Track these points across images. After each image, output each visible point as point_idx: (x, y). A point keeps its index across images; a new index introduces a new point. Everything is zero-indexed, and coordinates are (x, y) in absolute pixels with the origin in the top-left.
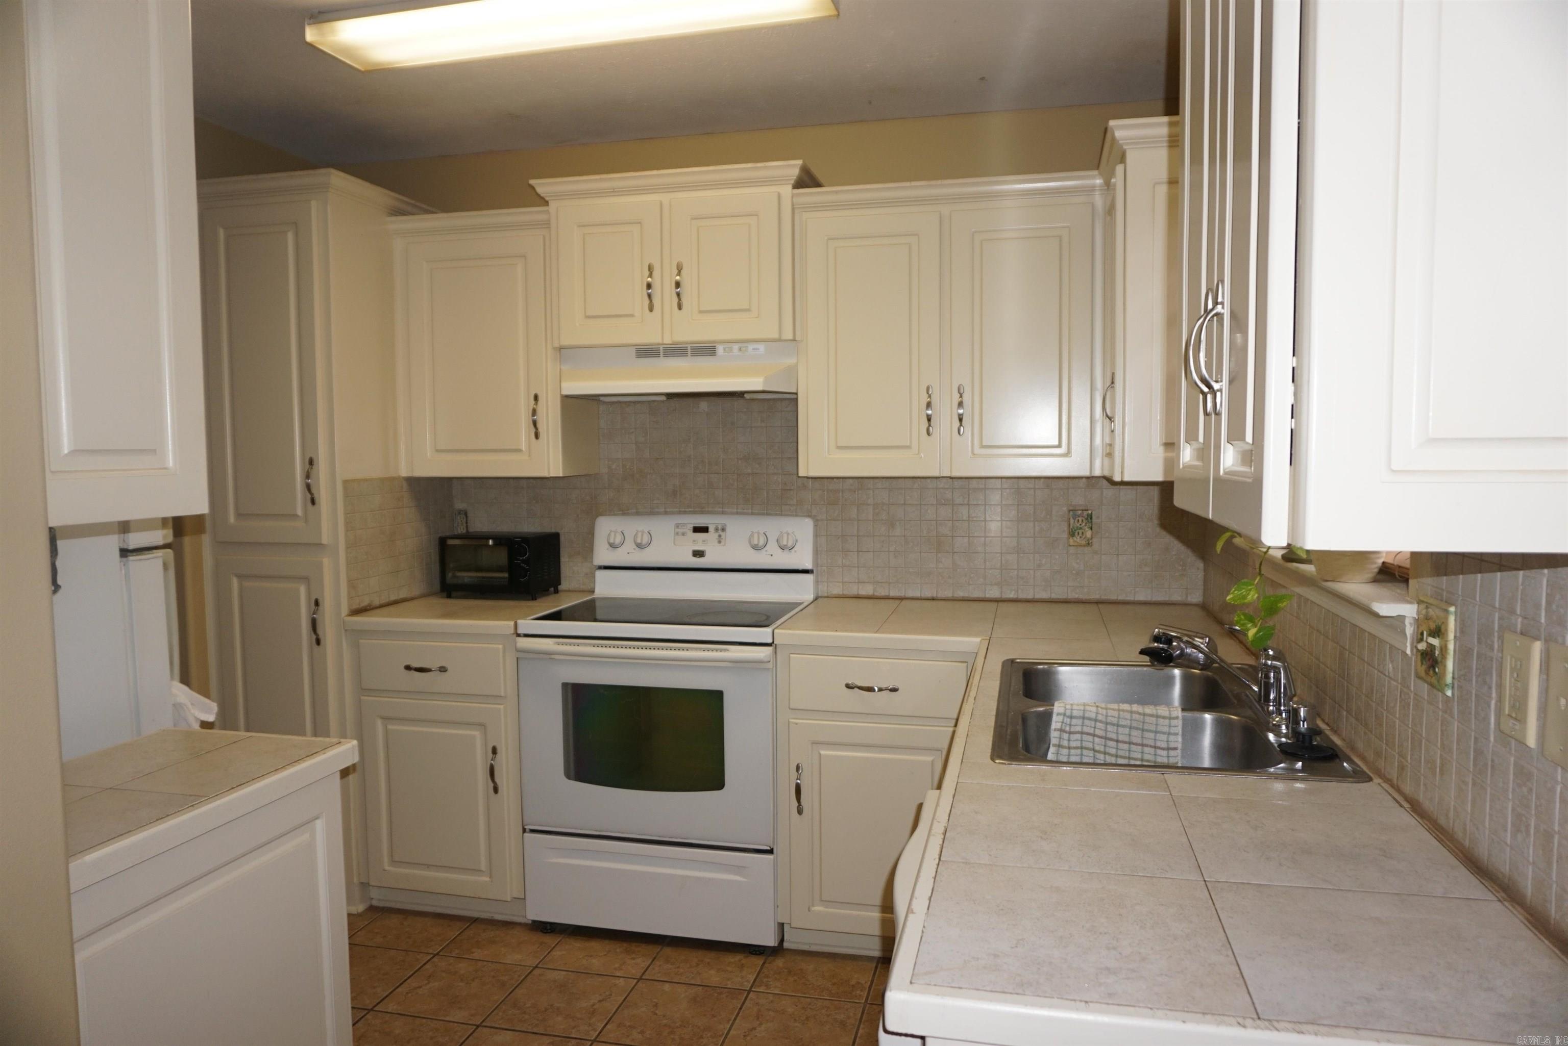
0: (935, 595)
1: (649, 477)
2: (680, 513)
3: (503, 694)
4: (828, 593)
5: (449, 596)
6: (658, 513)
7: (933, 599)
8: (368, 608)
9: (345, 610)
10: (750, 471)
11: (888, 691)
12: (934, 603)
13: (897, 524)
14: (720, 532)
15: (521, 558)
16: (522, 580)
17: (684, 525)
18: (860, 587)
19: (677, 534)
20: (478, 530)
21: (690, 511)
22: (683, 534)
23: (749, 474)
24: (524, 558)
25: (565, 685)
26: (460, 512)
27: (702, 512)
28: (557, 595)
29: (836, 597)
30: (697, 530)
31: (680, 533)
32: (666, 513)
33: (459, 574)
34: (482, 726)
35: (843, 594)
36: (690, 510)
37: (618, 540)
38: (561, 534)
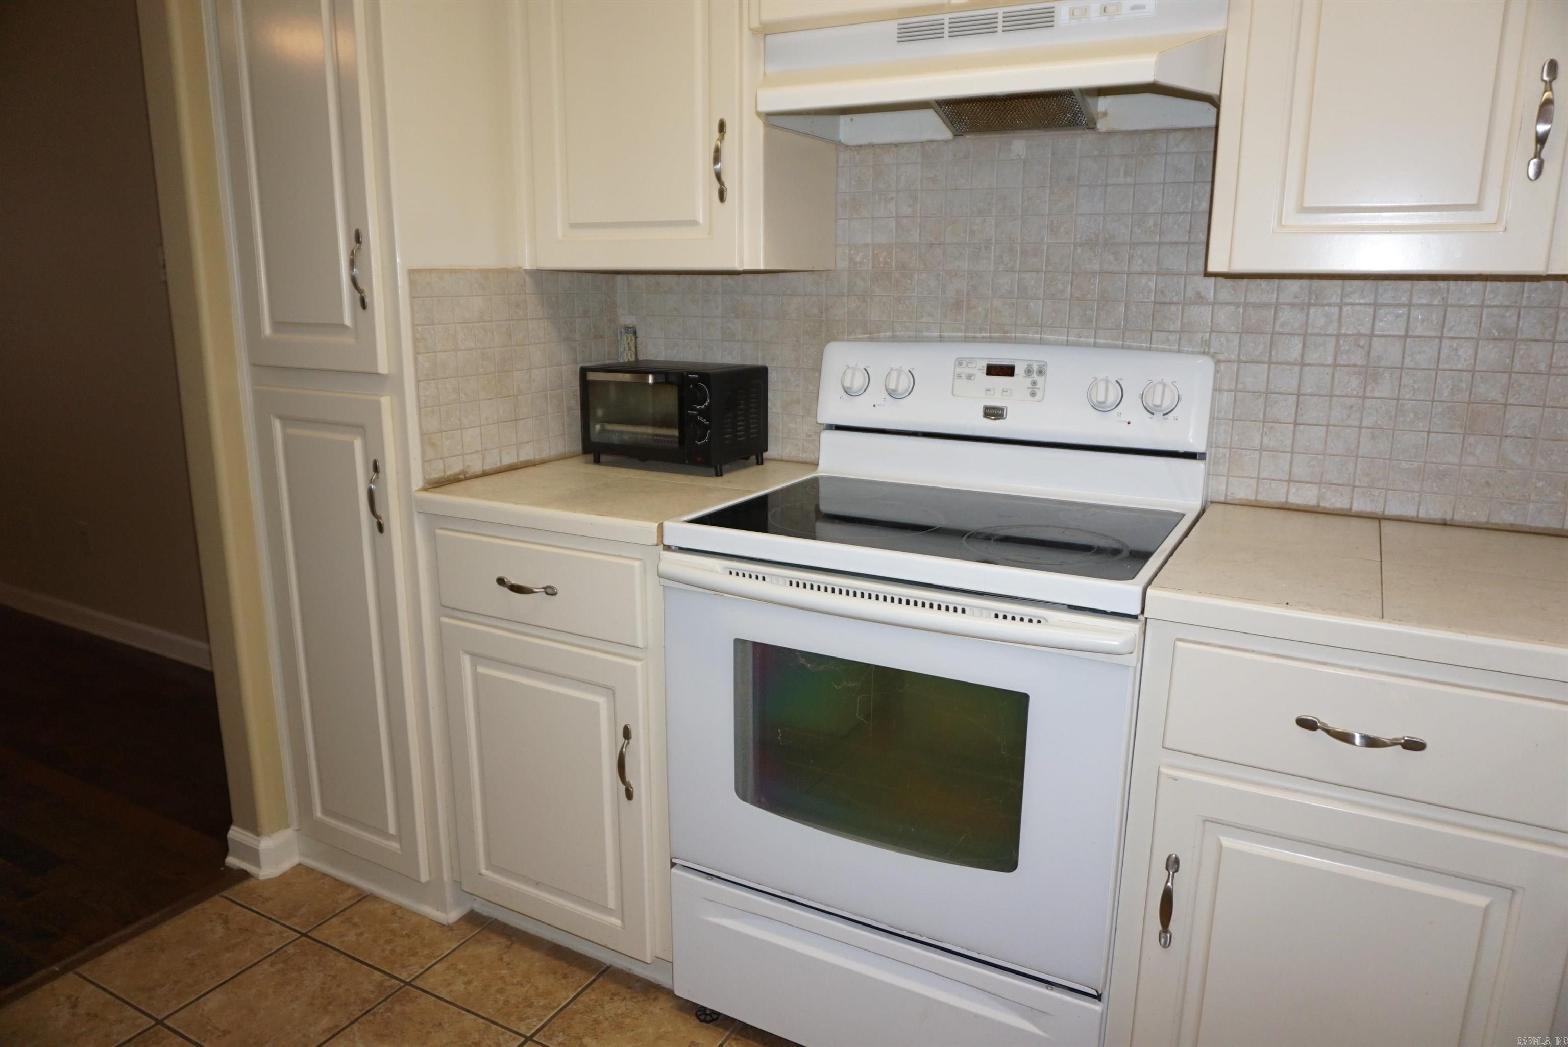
0: (1448, 517)
1: (916, 276)
2: (966, 340)
3: (640, 644)
4: (1226, 496)
5: (597, 461)
6: (929, 340)
7: (1444, 524)
8: (462, 477)
9: (417, 481)
10: (1096, 267)
11: (1399, 747)
12: (1448, 531)
13: (1387, 375)
14: (1035, 376)
15: (698, 407)
16: (699, 443)
17: (971, 361)
18: (1293, 490)
19: (959, 376)
20: (652, 358)
21: (983, 338)
22: (969, 377)
23: (1094, 273)
24: (703, 407)
25: (739, 643)
26: (627, 328)
27: (1004, 340)
28: (760, 467)
29: (1242, 505)
30: (993, 370)
31: (963, 376)
32: (941, 339)
33: (609, 427)
34: (609, 690)
35: (1256, 500)
36: (984, 335)
37: (858, 382)
38: (769, 368)
